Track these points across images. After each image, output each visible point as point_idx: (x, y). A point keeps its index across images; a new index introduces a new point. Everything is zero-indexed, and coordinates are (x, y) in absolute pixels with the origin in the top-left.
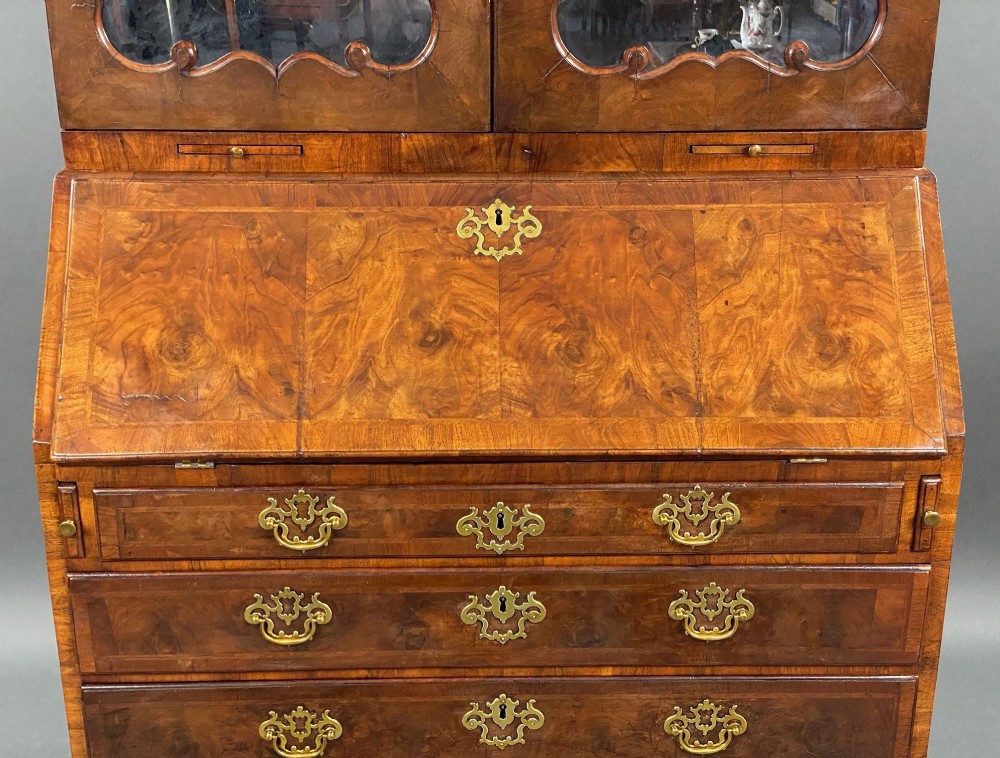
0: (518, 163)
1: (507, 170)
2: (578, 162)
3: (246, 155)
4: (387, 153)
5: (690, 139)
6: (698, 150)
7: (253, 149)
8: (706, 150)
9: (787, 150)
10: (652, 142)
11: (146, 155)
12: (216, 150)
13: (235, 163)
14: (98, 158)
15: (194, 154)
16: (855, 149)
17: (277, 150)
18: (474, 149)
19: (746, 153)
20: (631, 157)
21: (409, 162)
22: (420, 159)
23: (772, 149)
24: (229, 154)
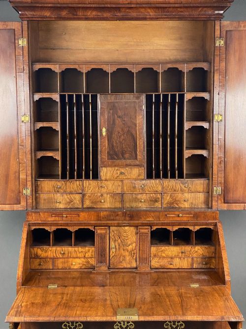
0: (127, 218)
1: (125, 220)
2: (141, 218)
3: (67, 217)
4: (98, 216)
5: (166, 213)
6: (168, 215)
7: (68, 215)
8: (169, 215)
9: (188, 215)
10: (157, 214)
11: (44, 217)
12: (60, 215)
13: (64, 219)
14: (34, 218)
15: (55, 217)
16: (203, 216)
17: (73, 215)
18: (118, 215)
19: (179, 216)
20: (153, 217)
21: (103, 218)
22: (105, 218)
23: (185, 215)
24: (63, 217)
